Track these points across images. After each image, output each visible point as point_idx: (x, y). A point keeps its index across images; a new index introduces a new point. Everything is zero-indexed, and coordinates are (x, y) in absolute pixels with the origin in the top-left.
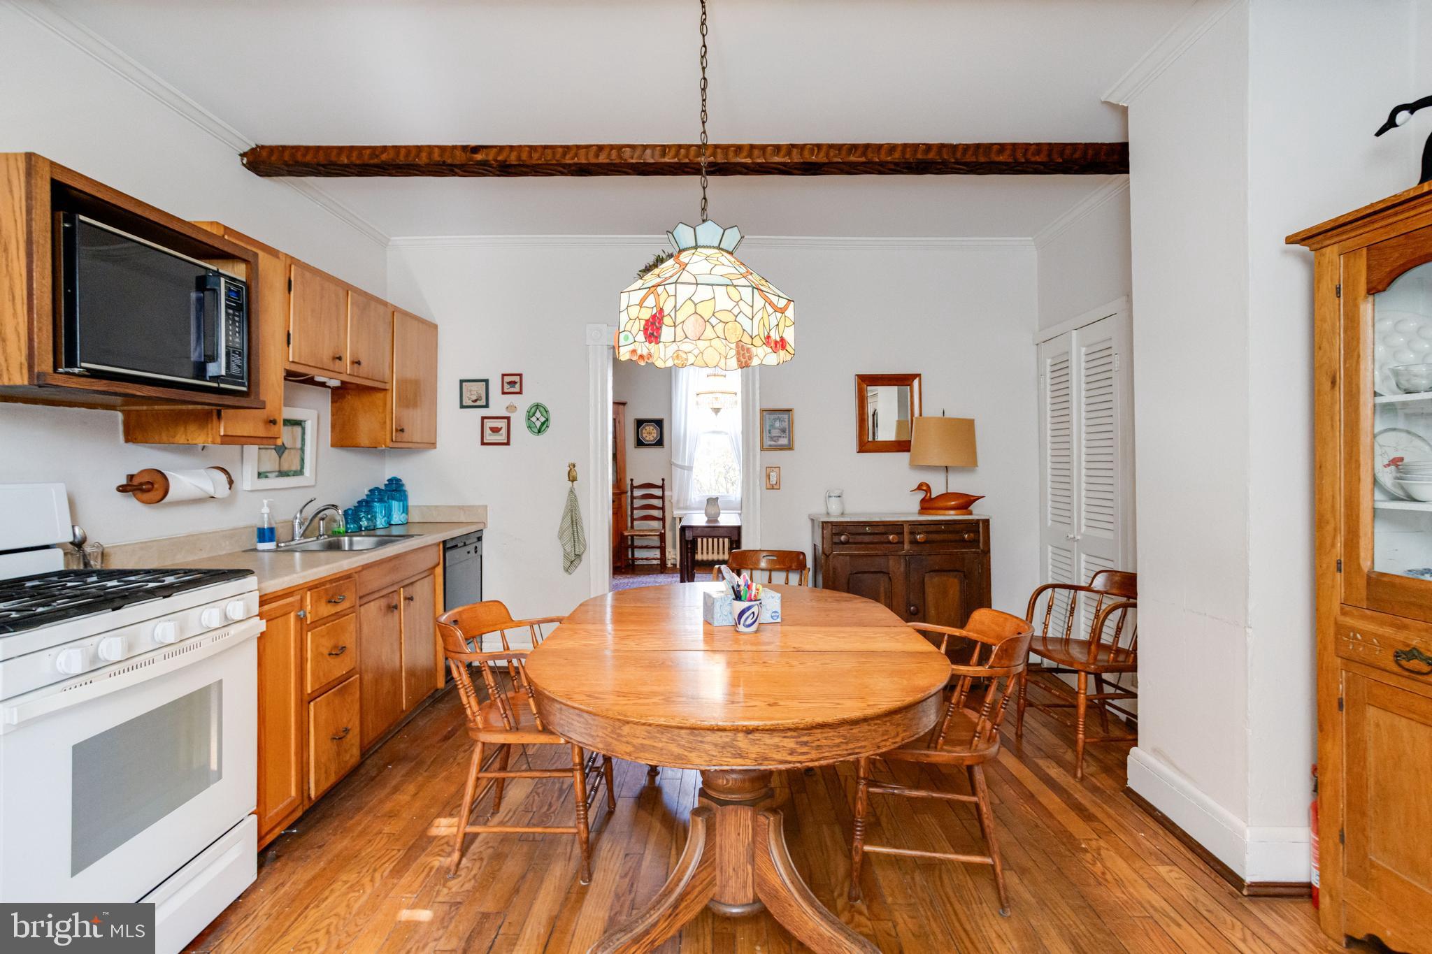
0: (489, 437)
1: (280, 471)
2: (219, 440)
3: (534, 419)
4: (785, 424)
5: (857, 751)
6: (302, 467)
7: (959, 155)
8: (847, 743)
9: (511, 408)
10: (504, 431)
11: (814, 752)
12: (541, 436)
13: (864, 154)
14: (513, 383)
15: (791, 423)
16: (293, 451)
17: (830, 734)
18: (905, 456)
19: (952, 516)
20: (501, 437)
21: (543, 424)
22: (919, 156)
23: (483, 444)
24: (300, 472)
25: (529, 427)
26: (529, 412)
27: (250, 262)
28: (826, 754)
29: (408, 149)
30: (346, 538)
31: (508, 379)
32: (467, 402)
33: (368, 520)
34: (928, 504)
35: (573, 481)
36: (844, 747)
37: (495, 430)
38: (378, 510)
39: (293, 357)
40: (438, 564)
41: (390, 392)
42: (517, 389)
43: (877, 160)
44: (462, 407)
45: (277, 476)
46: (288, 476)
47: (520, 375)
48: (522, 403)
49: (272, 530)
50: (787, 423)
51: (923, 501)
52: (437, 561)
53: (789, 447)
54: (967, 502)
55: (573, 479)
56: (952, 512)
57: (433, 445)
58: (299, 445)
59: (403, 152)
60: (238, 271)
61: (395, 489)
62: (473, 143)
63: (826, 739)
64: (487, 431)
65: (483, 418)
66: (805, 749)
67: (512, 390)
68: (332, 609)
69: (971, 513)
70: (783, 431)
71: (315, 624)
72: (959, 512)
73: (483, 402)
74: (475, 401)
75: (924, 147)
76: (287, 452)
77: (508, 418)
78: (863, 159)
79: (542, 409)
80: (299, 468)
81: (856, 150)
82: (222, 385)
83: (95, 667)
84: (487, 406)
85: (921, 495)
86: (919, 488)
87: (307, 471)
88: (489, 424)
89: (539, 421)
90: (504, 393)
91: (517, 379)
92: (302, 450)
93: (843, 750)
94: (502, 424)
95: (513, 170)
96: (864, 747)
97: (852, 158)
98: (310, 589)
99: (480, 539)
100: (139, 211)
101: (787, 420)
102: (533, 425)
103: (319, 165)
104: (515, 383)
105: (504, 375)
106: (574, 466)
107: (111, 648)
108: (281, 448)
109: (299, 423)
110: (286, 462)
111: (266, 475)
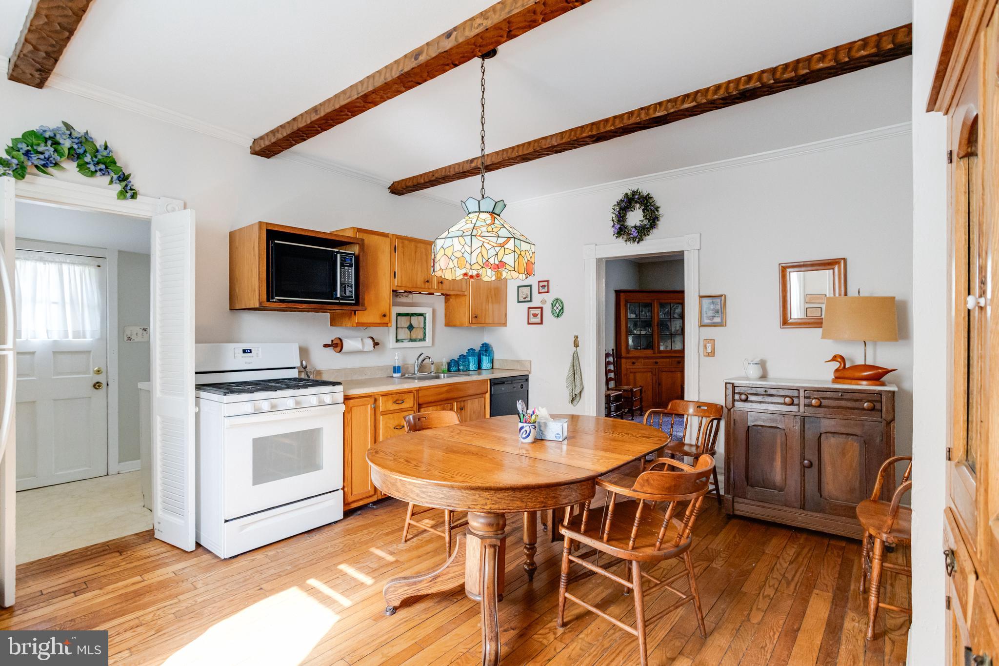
0: (532, 320)
1: (410, 339)
2: (355, 325)
3: (555, 308)
4: (719, 307)
5: (453, 505)
6: (425, 337)
7: (778, 75)
8: (447, 499)
9: (544, 302)
10: (539, 316)
11: (428, 498)
12: (559, 319)
13: (694, 100)
14: (545, 287)
15: (724, 305)
16: (418, 329)
17: (437, 491)
18: (819, 331)
19: (864, 386)
20: (538, 320)
21: (560, 311)
22: (742, 87)
23: (529, 323)
24: (424, 339)
25: (553, 313)
26: (552, 304)
27: (361, 243)
28: (435, 502)
29: (445, 168)
30: (442, 374)
31: (541, 284)
32: (521, 299)
33: (464, 366)
34: (842, 374)
35: (576, 347)
36: (445, 501)
37: (535, 315)
38: (470, 360)
39: (397, 283)
40: (487, 392)
41: (467, 297)
42: (546, 290)
43: (705, 101)
44: (519, 302)
45: (409, 341)
46: (416, 341)
47: (548, 281)
48: (549, 298)
49: (399, 367)
50: (719, 306)
51: (837, 370)
52: (486, 391)
53: (722, 324)
54: (878, 375)
55: (576, 345)
56: (864, 383)
57: (505, 324)
58: (422, 326)
59: (457, 167)
60: (355, 250)
61: (486, 349)
62: (471, 158)
63: (435, 493)
64: (531, 316)
65: (529, 308)
66: (423, 496)
67: (544, 291)
68: (396, 407)
69: (883, 384)
70: (717, 312)
71: (384, 413)
72: (870, 382)
73: (528, 299)
74: (525, 298)
75: (746, 78)
76: (414, 330)
77: (541, 308)
78: (694, 104)
79: (559, 302)
80: (422, 338)
81: (688, 98)
82: (341, 301)
83: (258, 412)
84: (531, 301)
85: (836, 365)
86: (834, 359)
87: (427, 338)
88: (532, 311)
89: (558, 309)
90: (539, 293)
91: (546, 284)
92: (424, 328)
93: (444, 502)
94: (538, 311)
95: (490, 167)
96: (459, 504)
97: (686, 106)
98: (382, 396)
99: (527, 380)
100: (303, 233)
101: (719, 303)
102: (554, 312)
103: (414, 186)
104: (545, 286)
105: (539, 282)
106: (577, 338)
107: (265, 406)
108: (411, 327)
109: (421, 315)
110: (414, 334)
111: (402, 341)
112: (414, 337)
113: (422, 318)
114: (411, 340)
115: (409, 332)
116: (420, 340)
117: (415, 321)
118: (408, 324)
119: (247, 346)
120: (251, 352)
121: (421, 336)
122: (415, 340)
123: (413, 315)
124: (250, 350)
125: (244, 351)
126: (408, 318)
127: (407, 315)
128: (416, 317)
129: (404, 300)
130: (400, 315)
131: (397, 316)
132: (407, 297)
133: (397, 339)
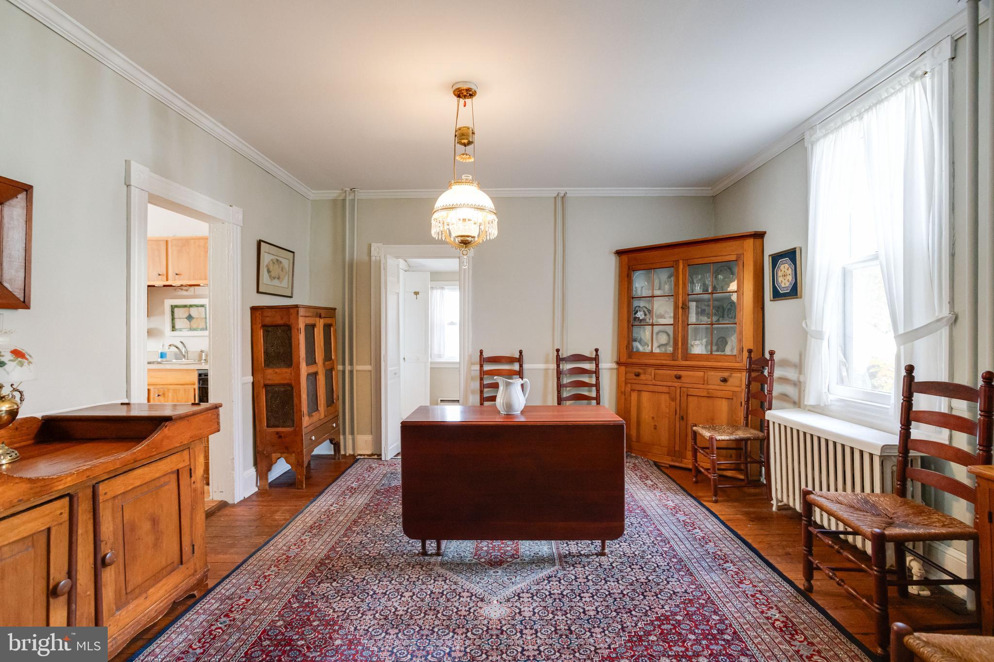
16: (199, 319)
24: (205, 329)
45: (189, 330)
49: (164, 354)
58: (202, 315)
76: (194, 320)
80: (203, 327)
92: (206, 318)
108: (190, 318)
109: (202, 306)
110: (194, 324)
111: (180, 330)
112: (194, 326)
113: (203, 309)
114: (191, 329)
115: (188, 322)
116: (201, 329)
117: (194, 312)
118: (186, 315)
121: (202, 325)
122: (195, 330)
123: (191, 306)
126: (186, 309)
127: (185, 306)
128: (196, 308)
129: (184, 293)
130: (176, 306)
131: (173, 308)
132: (187, 290)
133: (173, 328)
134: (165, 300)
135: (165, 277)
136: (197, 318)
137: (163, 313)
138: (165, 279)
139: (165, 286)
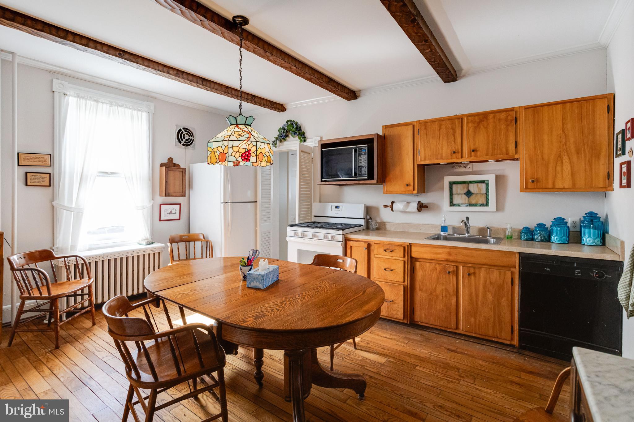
0: (623, 181)
6: (487, 202)
9: (630, 152)
10: (626, 176)
20: (626, 181)
23: (621, 187)
24: (487, 204)
31: (628, 126)
32: (618, 152)
39: (421, 159)
44: (617, 156)
45: (468, 206)
46: (476, 206)
49: (445, 227)
52: (512, 265)
58: (483, 192)
64: (623, 176)
65: (621, 164)
67: (629, 136)
68: (387, 254)
71: (376, 256)
74: (620, 150)
76: (474, 196)
77: (629, 163)
80: (484, 203)
82: (358, 178)
84: (624, 153)
87: (491, 204)
88: (623, 169)
90: (627, 139)
92: (487, 194)
94: (626, 168)
108: (469, 194)
109: (483, 182)
110: (473, 200)
111: (458, 205)
112: (473, 202)
113: (484, 185)
114: (470, 205)
115: (467, 198)
116: (482, 205)
117: (473, 188)
118: (465, 191)
119: (337, 205)
120: (339, 208)
121: (483, 201)
122: (474, 205)
123: (471, 182)
124: (339, 207)
125: (336, 207)
126: (466, 185)
127: (464, 183)
128: (476, 184)
129: (462, 170)
130: (455, 183)
131: (451, 184)
132: (465, 167)
133: (452, 204)
134: (444, 177)
135: (460, 154)
136: (477, 194)
137: (442, 189)
138: (460, 156)
139: (448, 164)
